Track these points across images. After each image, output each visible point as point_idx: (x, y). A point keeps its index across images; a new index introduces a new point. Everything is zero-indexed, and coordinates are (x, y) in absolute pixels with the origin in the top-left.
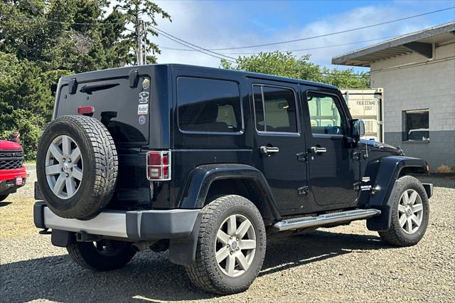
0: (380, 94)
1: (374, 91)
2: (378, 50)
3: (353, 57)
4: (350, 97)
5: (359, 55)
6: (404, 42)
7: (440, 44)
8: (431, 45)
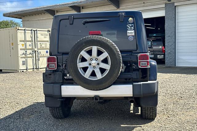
0: (50, 31)
1: (47, 30)
2: (31, 11)
3: (16, 14)
4: (38, 32)
5: (19, 13)
6: (45, 9)
7: (58, 11)
8: (54, 11)
